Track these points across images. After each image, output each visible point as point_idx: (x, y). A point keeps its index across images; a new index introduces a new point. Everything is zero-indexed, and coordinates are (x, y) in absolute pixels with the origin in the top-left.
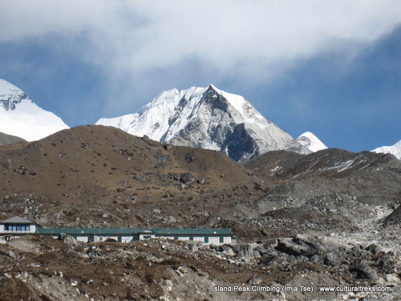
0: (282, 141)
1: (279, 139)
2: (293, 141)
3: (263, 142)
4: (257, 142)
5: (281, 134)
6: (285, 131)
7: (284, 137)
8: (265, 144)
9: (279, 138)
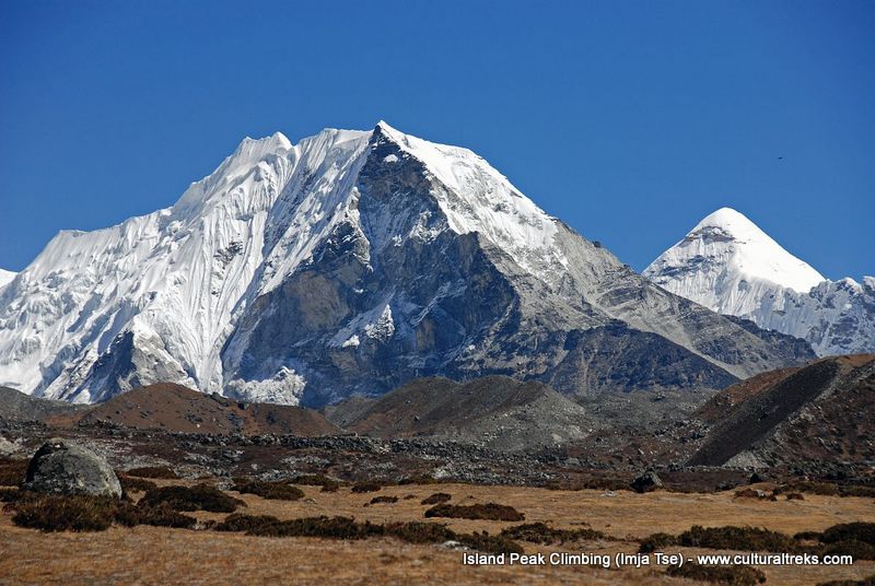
0: (589, 272)
1: (581, 269)
2: (621, 270)
3: (532, 281)
4: (514, 283)
5: (586, 251)
6: (597, 245)
7: (596, 262)
8: (537, 287)
9: (582, 264)
